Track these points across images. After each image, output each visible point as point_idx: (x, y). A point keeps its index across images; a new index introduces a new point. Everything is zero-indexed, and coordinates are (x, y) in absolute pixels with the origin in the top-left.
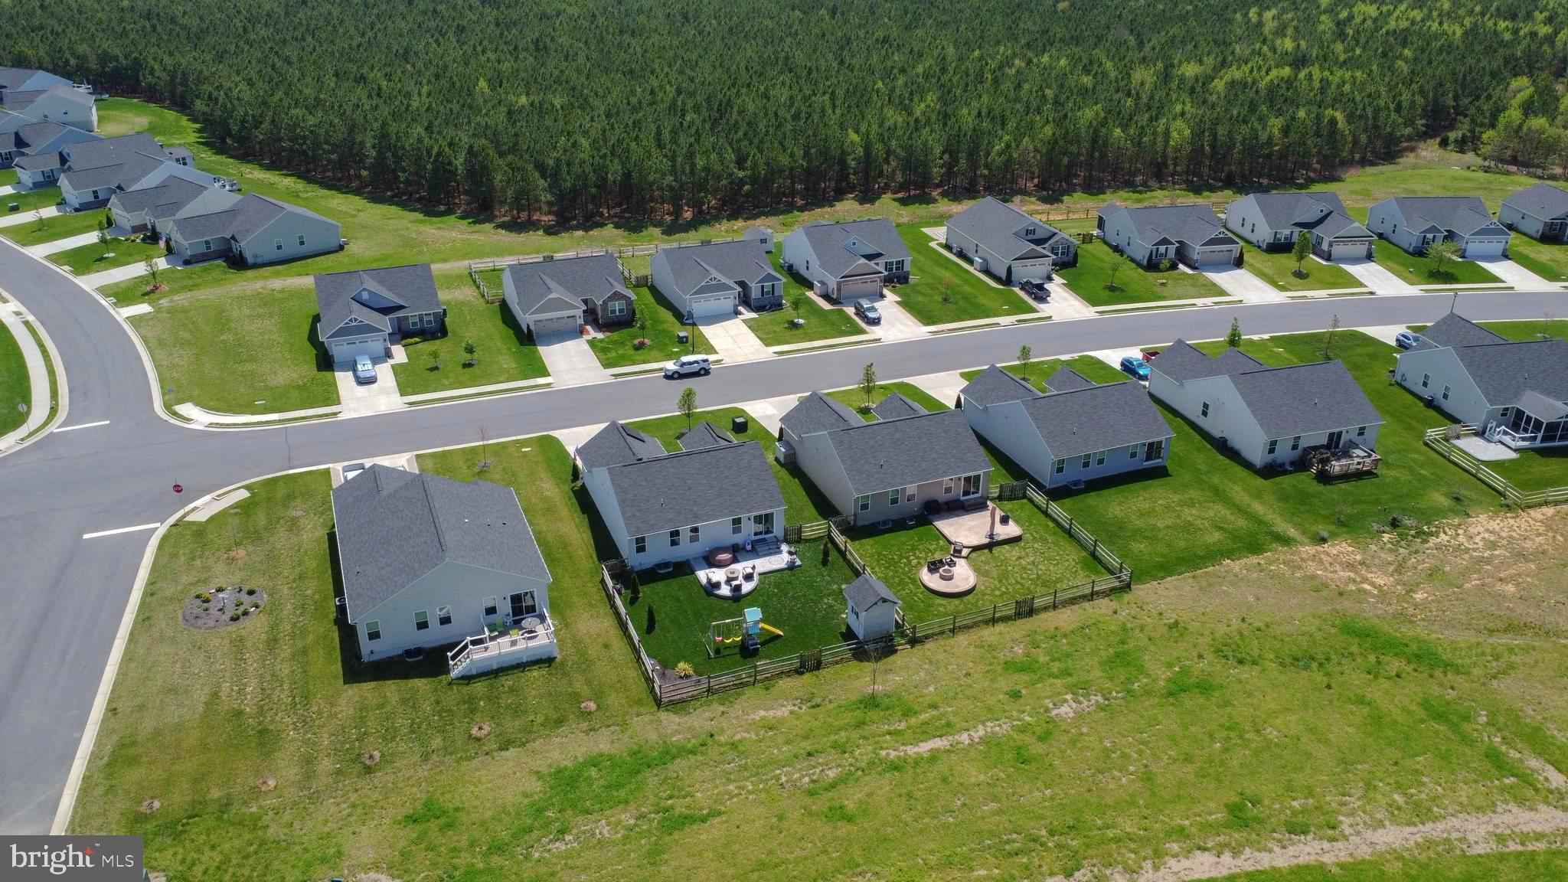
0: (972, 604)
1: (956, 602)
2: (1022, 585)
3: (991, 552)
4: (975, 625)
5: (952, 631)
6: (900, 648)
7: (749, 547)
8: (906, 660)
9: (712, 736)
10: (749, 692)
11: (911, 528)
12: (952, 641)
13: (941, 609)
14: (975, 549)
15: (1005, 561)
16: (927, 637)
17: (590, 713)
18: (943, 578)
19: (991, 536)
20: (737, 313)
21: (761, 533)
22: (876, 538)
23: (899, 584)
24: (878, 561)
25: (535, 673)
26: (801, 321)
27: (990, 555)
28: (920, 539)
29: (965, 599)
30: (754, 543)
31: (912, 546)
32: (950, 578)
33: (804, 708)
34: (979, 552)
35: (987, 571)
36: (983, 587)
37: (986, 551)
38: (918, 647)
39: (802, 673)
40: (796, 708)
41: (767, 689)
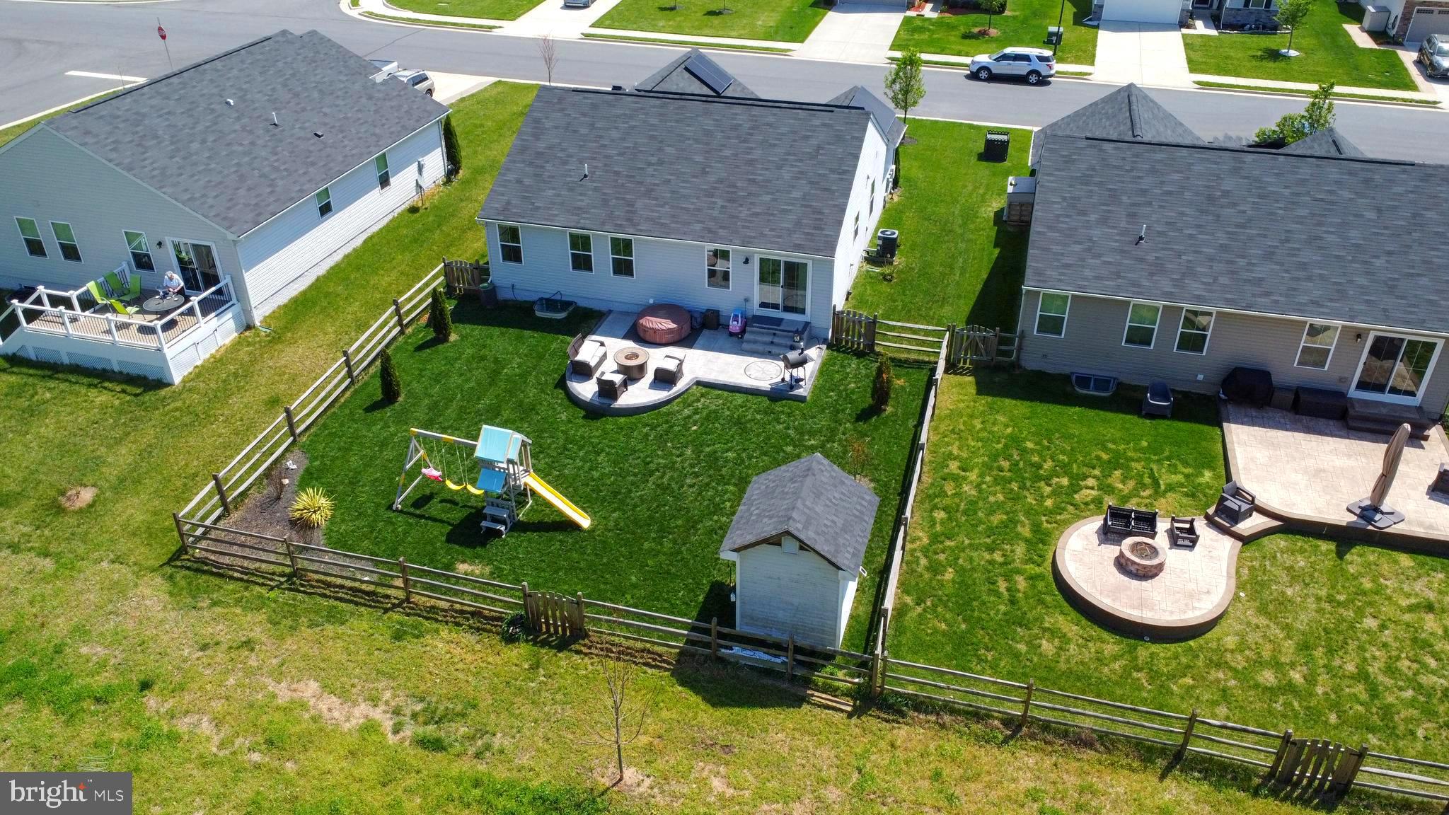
0: (1154, 675)
1: (1111, 645)
2: (1374, 692)
3: (1340, 555)
4: (1103, 742)
5: (1015, 726)
6: (818, 697)
7: (735, 326)
8: (806, 742)
9: (145, 686)
10: (361, 623)
11: (1154, 414)
12: (987, 757)
13: (1047, 647)
14: (1292, 527)
15: (1365, 600)
16: (920, 705)
17: (60, 510)
18: (1122, 565)
19: (1369, 511)
20: (1183, 24)
21: (775, 306)
22: (1041, 408)
23: (990, 531)
24: (995, 457)
25: (101, 398)
26: (1293, 53)
27: (1329, 562)
28: (1154, 449)
29: (1144, 651)
30: (750, 321)
31: (1117, 455)
32: (1146, 574)
33: (408, 732)
34: (1300, 542)
35: (1283, 602)
36: (1231, 642)
37: (1327, 546)
38: (872, 722)
39: (510, 640)
40: (388, 725)
41: (398, 636)
